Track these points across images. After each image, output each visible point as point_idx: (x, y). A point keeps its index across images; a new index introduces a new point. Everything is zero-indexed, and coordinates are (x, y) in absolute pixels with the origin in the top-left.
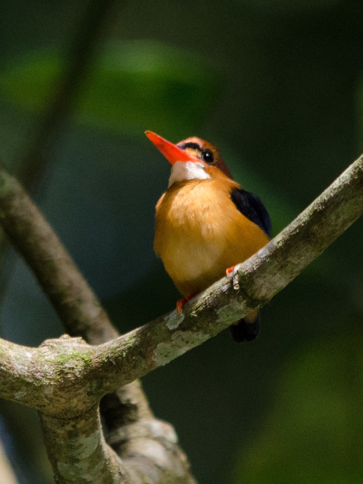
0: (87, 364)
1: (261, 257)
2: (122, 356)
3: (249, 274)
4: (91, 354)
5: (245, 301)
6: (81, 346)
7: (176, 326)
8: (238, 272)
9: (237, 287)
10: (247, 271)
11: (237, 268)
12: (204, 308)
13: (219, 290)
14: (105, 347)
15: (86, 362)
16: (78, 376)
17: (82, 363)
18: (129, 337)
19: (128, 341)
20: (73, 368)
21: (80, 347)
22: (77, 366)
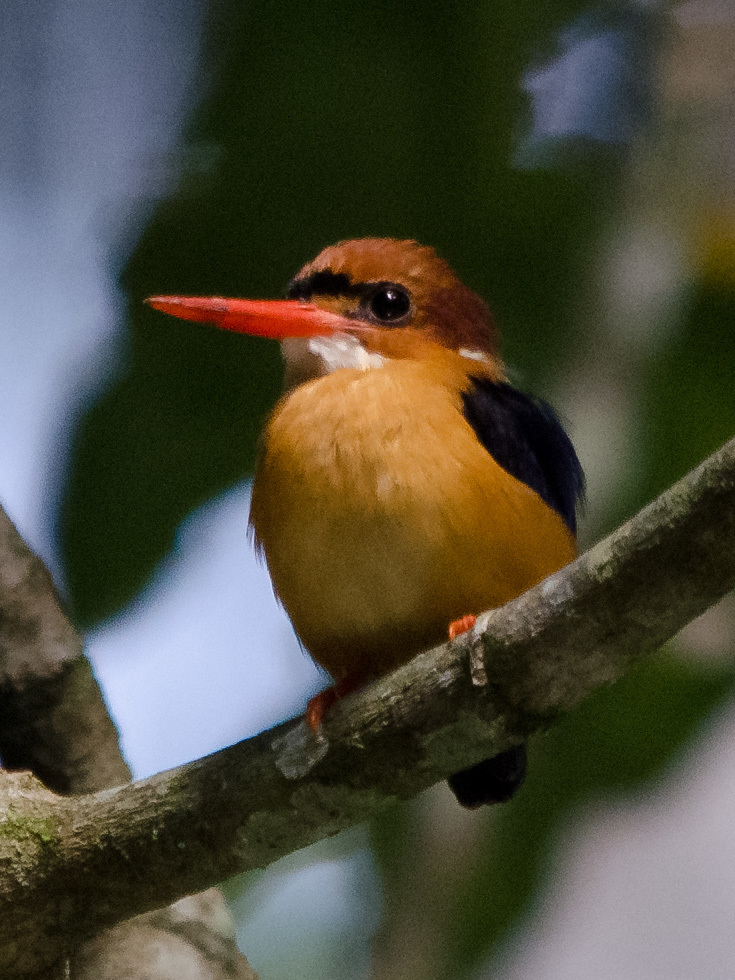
0: (48, 850)
1: (552, 602)
2: (148, 837)
3: (517, 646)
4: (61, 822)
5: (501, 718)
6: (30, 796)
7: (304, 771)
8: (485, 638)
9: (479, 679)
10: (509, 637)
11: (483, 623)
12: (384, 727)
13: (429, 682)
14: (99, 806)
15: (44, 844)
16: (25, 883)
17: (34, 848)
18: (169, 785)
19: (166, 795)
20: (8, 862)
21: (29, 800)
22: (19, 855)
